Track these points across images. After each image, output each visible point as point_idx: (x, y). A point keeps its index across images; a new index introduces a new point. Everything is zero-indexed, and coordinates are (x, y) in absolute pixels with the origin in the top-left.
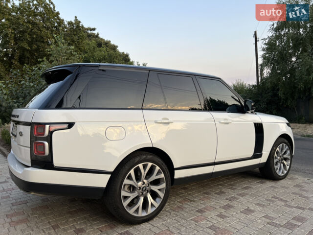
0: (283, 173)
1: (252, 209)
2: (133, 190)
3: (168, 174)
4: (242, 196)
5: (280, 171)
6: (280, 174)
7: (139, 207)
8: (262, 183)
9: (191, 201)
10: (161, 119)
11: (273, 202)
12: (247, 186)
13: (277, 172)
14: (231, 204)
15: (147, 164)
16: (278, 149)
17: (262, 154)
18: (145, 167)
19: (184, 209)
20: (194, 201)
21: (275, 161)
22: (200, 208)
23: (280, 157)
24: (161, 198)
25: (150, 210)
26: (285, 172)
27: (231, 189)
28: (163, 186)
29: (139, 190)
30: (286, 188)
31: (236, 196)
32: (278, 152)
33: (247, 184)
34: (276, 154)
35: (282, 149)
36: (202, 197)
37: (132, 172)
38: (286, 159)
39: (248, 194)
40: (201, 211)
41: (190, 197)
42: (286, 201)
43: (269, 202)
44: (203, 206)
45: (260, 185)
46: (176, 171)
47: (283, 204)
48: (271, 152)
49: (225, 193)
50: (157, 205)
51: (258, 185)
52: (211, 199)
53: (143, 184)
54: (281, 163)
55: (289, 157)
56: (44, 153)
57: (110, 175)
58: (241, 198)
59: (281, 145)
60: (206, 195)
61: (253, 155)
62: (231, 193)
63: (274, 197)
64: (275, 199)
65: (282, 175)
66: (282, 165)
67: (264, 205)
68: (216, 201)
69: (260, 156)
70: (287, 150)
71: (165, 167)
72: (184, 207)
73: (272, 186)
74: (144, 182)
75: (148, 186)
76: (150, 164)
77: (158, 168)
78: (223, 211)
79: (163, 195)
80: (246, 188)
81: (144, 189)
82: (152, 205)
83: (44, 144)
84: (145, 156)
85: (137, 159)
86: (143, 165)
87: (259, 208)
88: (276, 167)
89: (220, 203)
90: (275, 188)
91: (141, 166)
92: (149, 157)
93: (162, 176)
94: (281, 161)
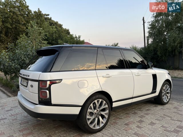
0: (167, 101)
1: (154, 122)
2: (92, 115)
3: (110, 105)
4: (147, 115)
5: (165, 99)
6: (165, 101)
7: (95, 124)
8: (156, 107)
9: (120, 119)
10: (105, 75)
11: (164, 118)
12: (148, 109)
13: (164, 100)
14: (142, 120)
15: (99, 100)
16: (164, 88)
17: (156, 91)
18: (98, 101)
19: (118, 124)
20: (121, 119)
21: (163, 94)
22: (126, 123)
23: (165, 92)
24: (106, 118)
25: (101, 125)
26: (168, 100)
27: (140, 110)
28: (107, 111)
29: (95, 114)
30: (169, 109)
31: (144, 115)
32: (164, 89)
33: (148, 108)
34: (163, 91)
35: (166, 88)
36: (125, 116)
37: (92, 105)
38: (168, 93)
39: (150, 114)
40: (126, 124)
41: (118, 116)
42: (171, 117)
43: (162, 118)
44: (127, 121)
45: (155, 108)
46: (113, 103)
47: (170, 119)
48: (161, 90)
49: (137, 113)
50: (104, 122)
51: (154, 108)
52: (131, 117)
53: (97, 111)
54: (165, 95)
55: (170, 92)
56: (47, 97)
57: (81, 107)
58: (147, 116)
59: (166, 85)
60: (127, 115)
61: (152, 92)
62: (140, 113)
63: (164, 115)
64: (165, 116)
65: (166, 102)
66: (166, 96)
67: (160, 120)
68: (134, 118)
69: (155, 92)
70: (169, 88)
71: (108, 101)
72: (117, 123)
73: (161, 109)
74: (97, 110)
75: (100, 112)
76: (101, 100)
77: (104, 102)
78: (139, 124)
79: (107, 116)
80: (148, 110)
81: (98, 114)
82: (102, 123)
83: (46, 92)
84: (98, 96)
85: (94, 98)
86: (97, 101)
87: (158, 122)
88: (163, 98)
89: (136, 119)
90: (163, 109)
91: (96, 101)
92: (100, 96)
93: (107, 106)
94: (165, 94)
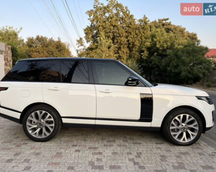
10: (53, 87)
28: (53, 125)
34: (173, 122)
37: (33, 114)
39: (125, 146)
46: (62, 119)
50: (48, 134)
60: (100, 140)
61: (141, 119)
67: (116, 154)
76: (44, 112)
77: (49, 115)
79: (53, 130)
81: (41, 124)
82: (45, 134)
86: (40, 112)
93: (52, 119)
